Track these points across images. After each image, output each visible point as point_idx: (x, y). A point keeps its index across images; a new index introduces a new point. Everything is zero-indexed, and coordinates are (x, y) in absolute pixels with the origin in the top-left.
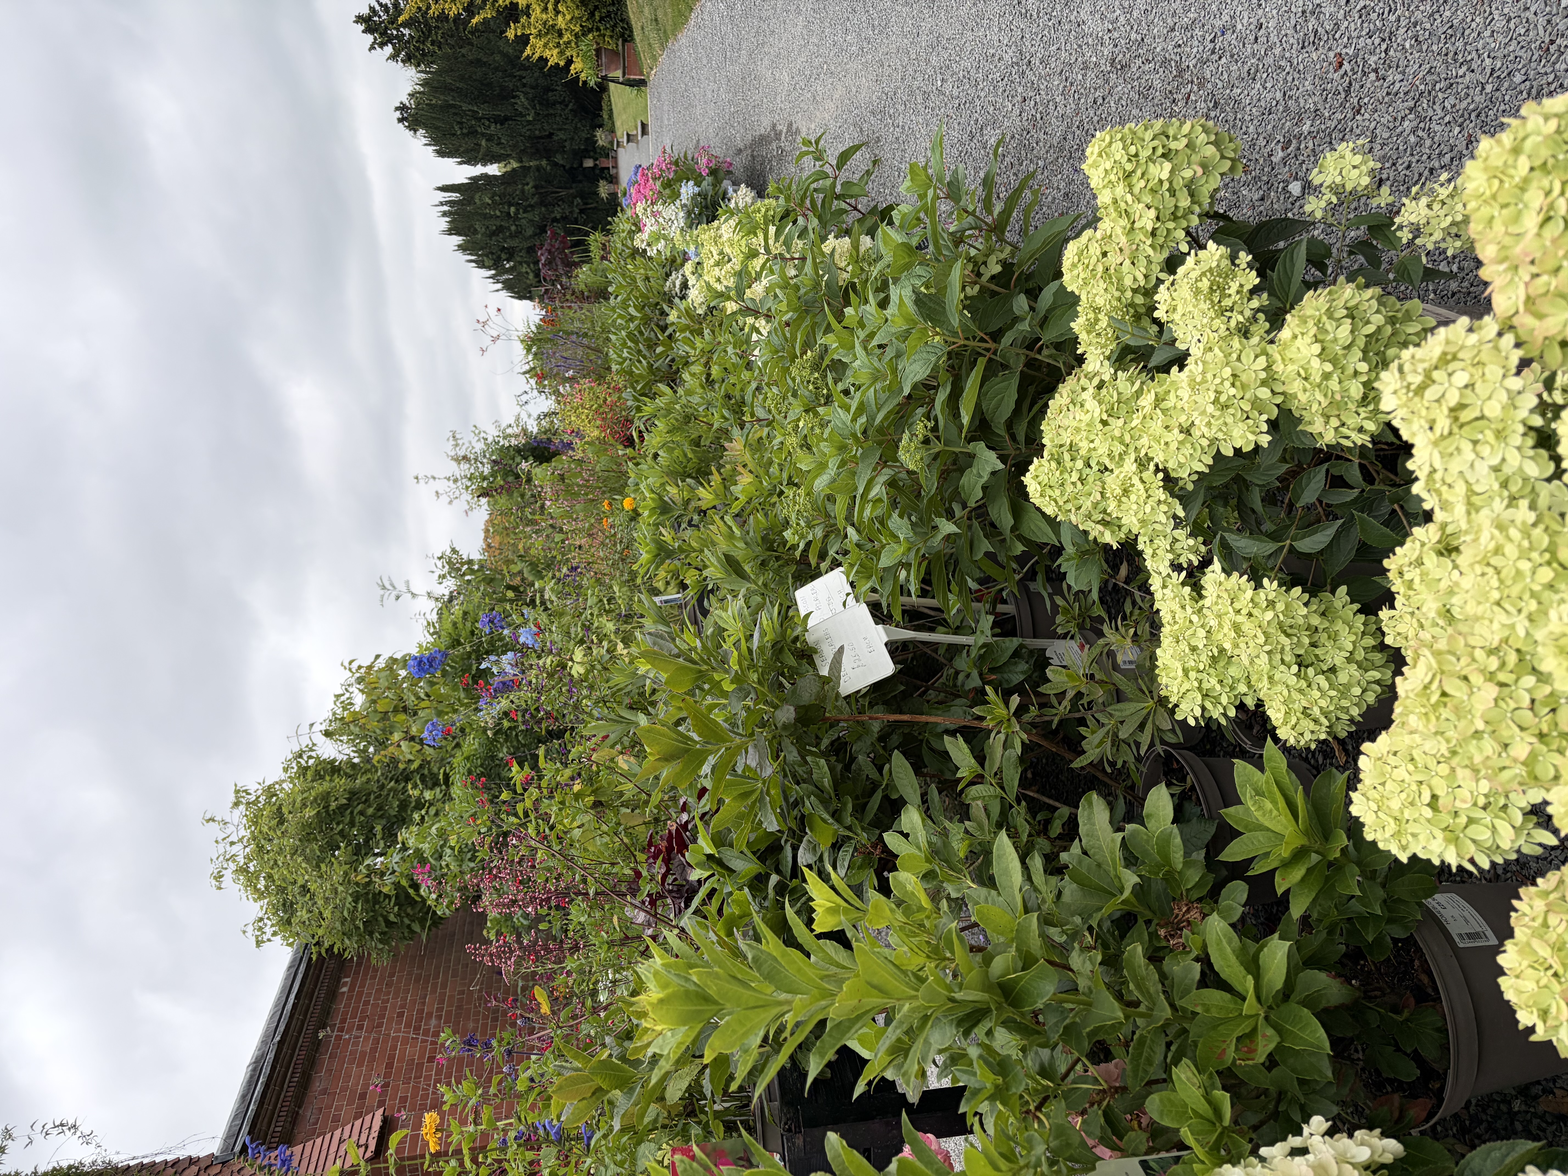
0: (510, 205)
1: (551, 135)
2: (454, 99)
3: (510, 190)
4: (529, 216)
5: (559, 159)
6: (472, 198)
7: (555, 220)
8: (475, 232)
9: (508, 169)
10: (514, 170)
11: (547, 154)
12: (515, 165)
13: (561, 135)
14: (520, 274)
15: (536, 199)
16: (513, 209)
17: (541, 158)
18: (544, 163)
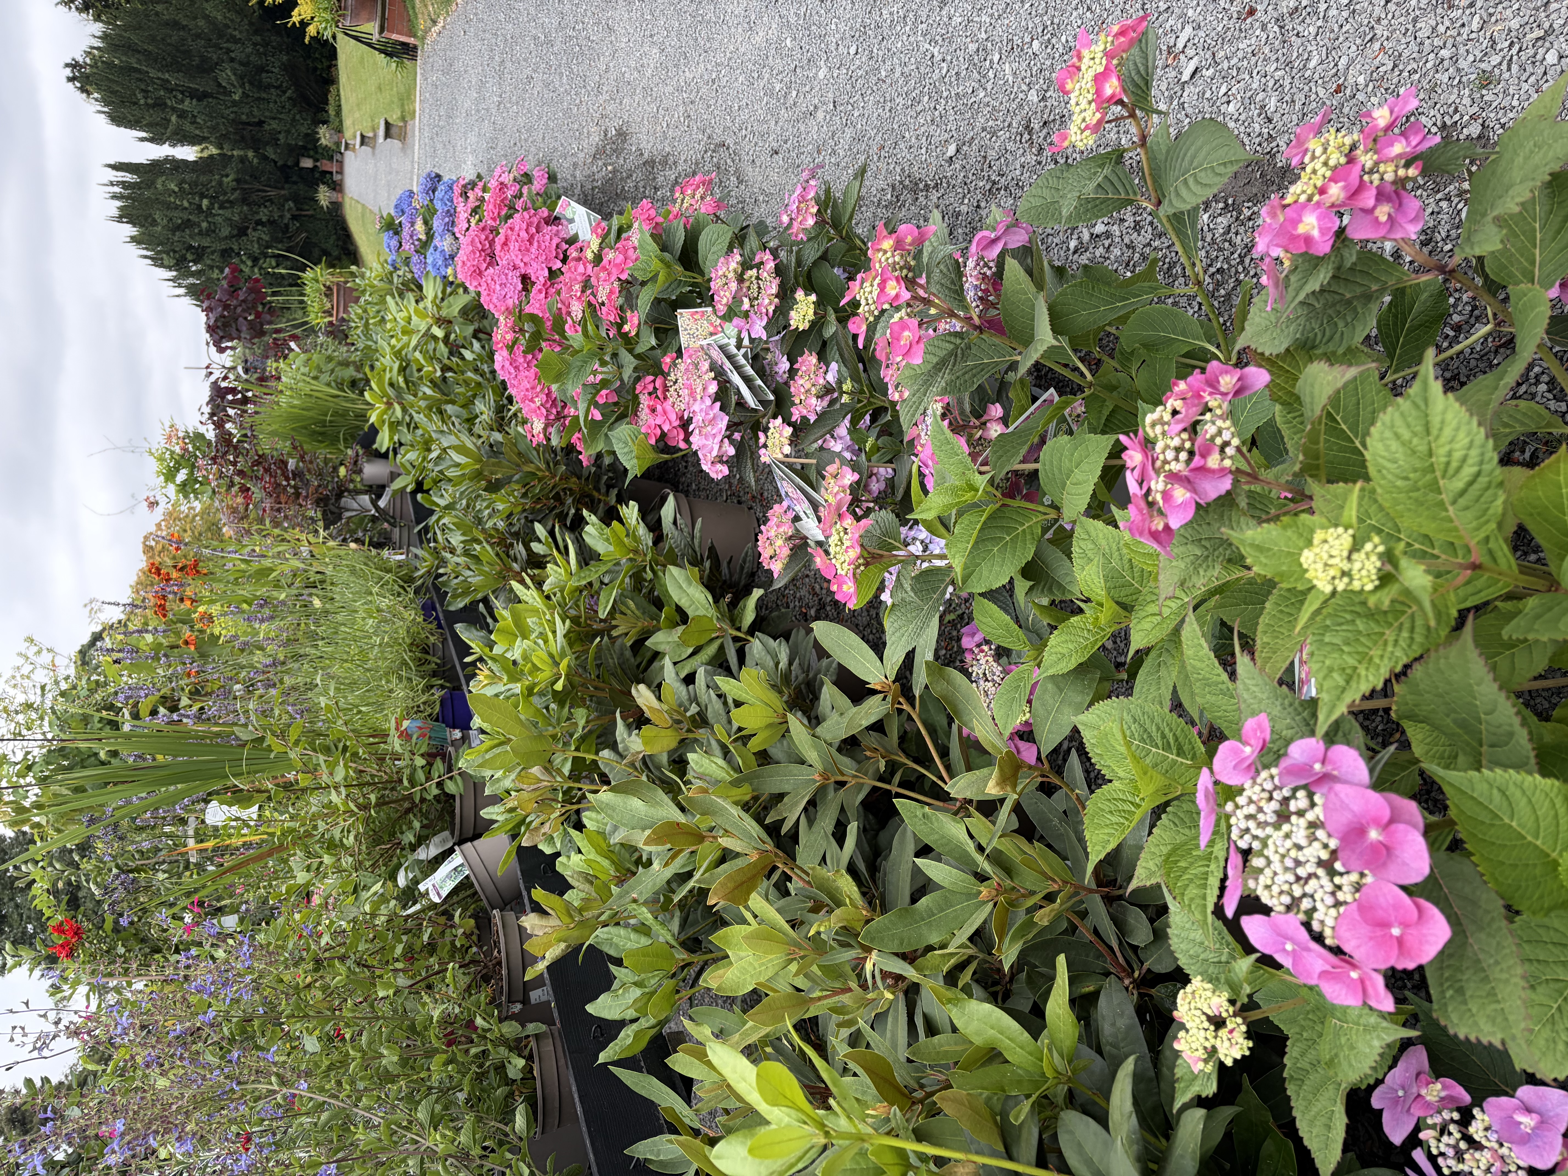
0: (202, 196)
1: (261, 123)
2: (139, 61)
3: (203, 179)
4: (227, 213)
5: (270, 152)
6: (153, 183)
7: (259, 222)
8: (154, 223)
9: (205, 154)
10: (211, 157)
11: (256, 145)
12: (214, 151)
13: (274, 125)
14: (209, 279)
15: (237, 194)
16: (205, 202)
17: (248, 147)
18: (250, 154)
